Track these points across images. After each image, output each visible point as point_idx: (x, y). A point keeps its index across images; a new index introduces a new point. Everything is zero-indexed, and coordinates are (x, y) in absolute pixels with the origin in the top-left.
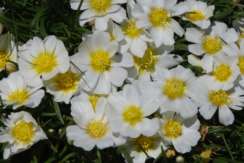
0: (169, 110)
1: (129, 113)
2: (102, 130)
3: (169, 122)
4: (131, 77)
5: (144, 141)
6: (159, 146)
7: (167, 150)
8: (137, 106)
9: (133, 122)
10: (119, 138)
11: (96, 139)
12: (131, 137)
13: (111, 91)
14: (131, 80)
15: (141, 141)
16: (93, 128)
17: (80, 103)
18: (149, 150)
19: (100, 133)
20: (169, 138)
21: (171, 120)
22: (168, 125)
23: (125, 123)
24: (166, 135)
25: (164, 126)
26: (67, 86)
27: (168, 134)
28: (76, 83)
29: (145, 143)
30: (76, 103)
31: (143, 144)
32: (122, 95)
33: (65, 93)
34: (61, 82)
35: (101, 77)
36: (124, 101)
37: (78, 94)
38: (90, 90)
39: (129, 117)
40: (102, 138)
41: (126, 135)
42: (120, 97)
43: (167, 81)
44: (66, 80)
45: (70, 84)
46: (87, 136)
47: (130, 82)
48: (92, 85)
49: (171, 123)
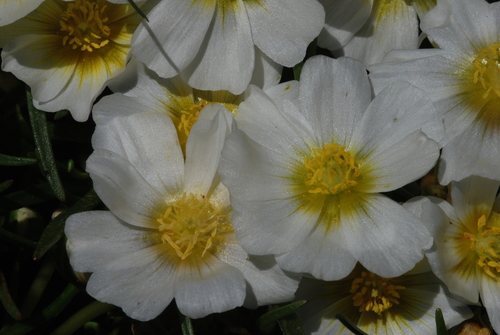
0: (475, 171)
1: (318, 173)
2: (209, 234)
3: (477, 216)
4: (339, 25)
5: (371, 288)
6: (429, 306)
7: (459, 328)
8: (352, 146)
9: (332, 210)
10: (269, 273)
11: (182, 271)
12: (316, 274)
13: (257, 80)
14: (340, 35)
15: (361, 285)
16: (170, 227)
17: (131, 120)
18: (389, 319)
19: (198, 248)
20: (471, 279)
21: (486, 207)
22: (470, 227)
23: (301, 212)
24: (458, 267)
25: (454, 230)
26: (85, 47)
27: (468, 265)
28: (124, 39)
29: (375, 294)
30: (116, 122)
31: (368, 298)
32: (295, 98)
33: (76, 77)
34: (66, 33)
35: (219, 22)
36: (303, 121)
37: (126, 83)
38: (172, 73)
39: (318, 190)
40: (206, 270)
41: (298, 266)
42: (290, 108)
43: (479, 49)
44: (83, 26)
45: (99, 42)
46: (147, 256)
47: (336, 42)
48: (181, 54)
49: (482, 221)
